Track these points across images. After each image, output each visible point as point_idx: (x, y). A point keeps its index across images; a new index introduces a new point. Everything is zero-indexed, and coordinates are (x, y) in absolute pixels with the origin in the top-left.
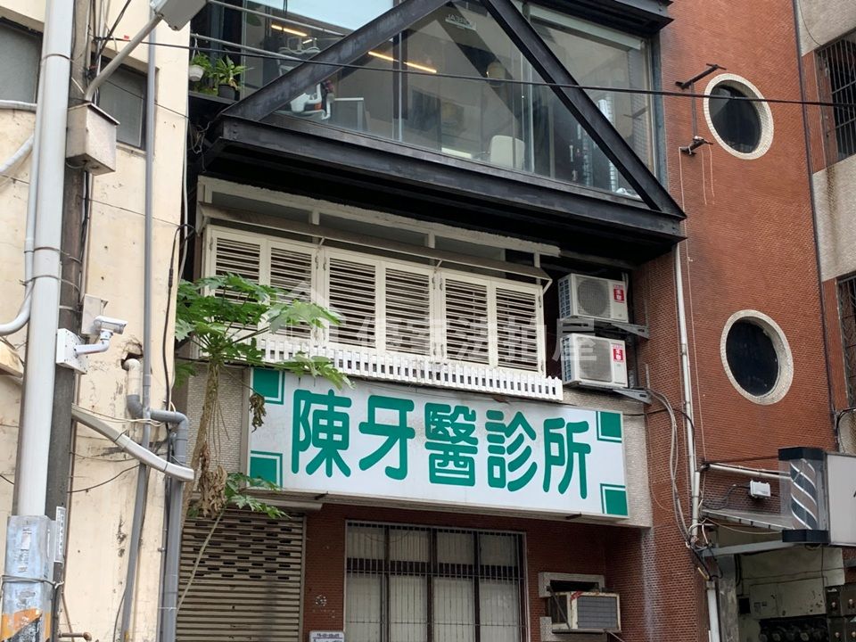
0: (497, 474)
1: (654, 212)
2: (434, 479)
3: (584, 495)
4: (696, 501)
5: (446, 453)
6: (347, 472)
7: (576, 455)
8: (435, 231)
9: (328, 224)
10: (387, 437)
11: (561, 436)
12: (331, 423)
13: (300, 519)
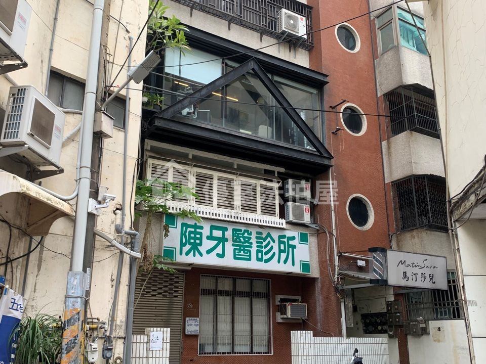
0: (260, 256)
1: (321, 156)
2: (235, 258)
3: (293, 264)
4: (337, 267)
5: (240, 248)
6: (201, 255)
7: (290, 249)
8: (237, 162)
9: (195, 158)
10: (217, 242)
11: (284, 242)
12: (195, 236)
13: (183, 273)
